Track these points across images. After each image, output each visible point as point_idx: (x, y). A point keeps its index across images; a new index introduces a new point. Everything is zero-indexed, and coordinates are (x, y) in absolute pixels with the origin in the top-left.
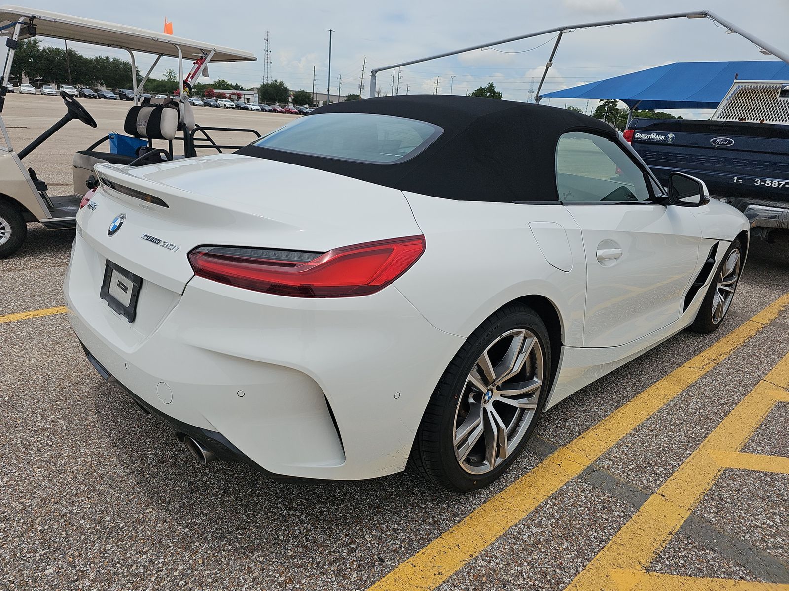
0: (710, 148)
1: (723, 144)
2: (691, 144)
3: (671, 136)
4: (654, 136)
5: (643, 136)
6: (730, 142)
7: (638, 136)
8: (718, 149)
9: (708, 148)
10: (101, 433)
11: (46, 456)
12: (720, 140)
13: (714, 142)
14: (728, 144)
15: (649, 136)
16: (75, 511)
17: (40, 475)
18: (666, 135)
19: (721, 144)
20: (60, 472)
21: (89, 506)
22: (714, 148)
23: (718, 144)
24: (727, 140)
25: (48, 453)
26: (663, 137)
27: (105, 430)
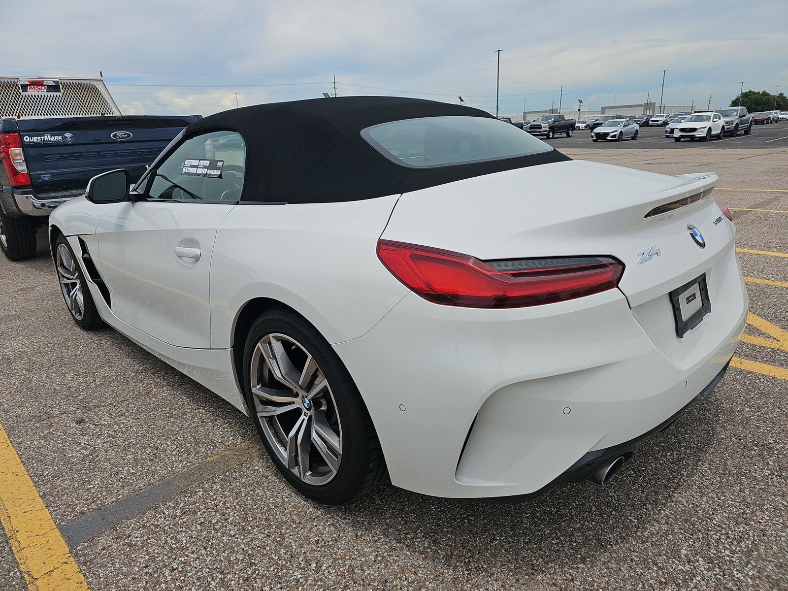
0: (112, 143)
1: (124, 138)
2: (94, 141)
3: (68, 135)
4: (48, 138)
5: (35, 139)
6: (129, 135)
7: (27, 139)
8: (121, 142)
9: (110, 143)
10: (671, 506)
11: (742, 529)
12: (120, 134)
13: (115, 136)
14: (128, 137)
15: (43, 138)
16: (769, 472)
17: (765, 517)
18: (62, 135)
19: (122, 138)
20: (747, 505)
21: (756, 467)
22: (117, 142)
23: (120, 138)
24: (125, 134)
25: (736, 529)
26: (60, 138)
27: (664, 505)
